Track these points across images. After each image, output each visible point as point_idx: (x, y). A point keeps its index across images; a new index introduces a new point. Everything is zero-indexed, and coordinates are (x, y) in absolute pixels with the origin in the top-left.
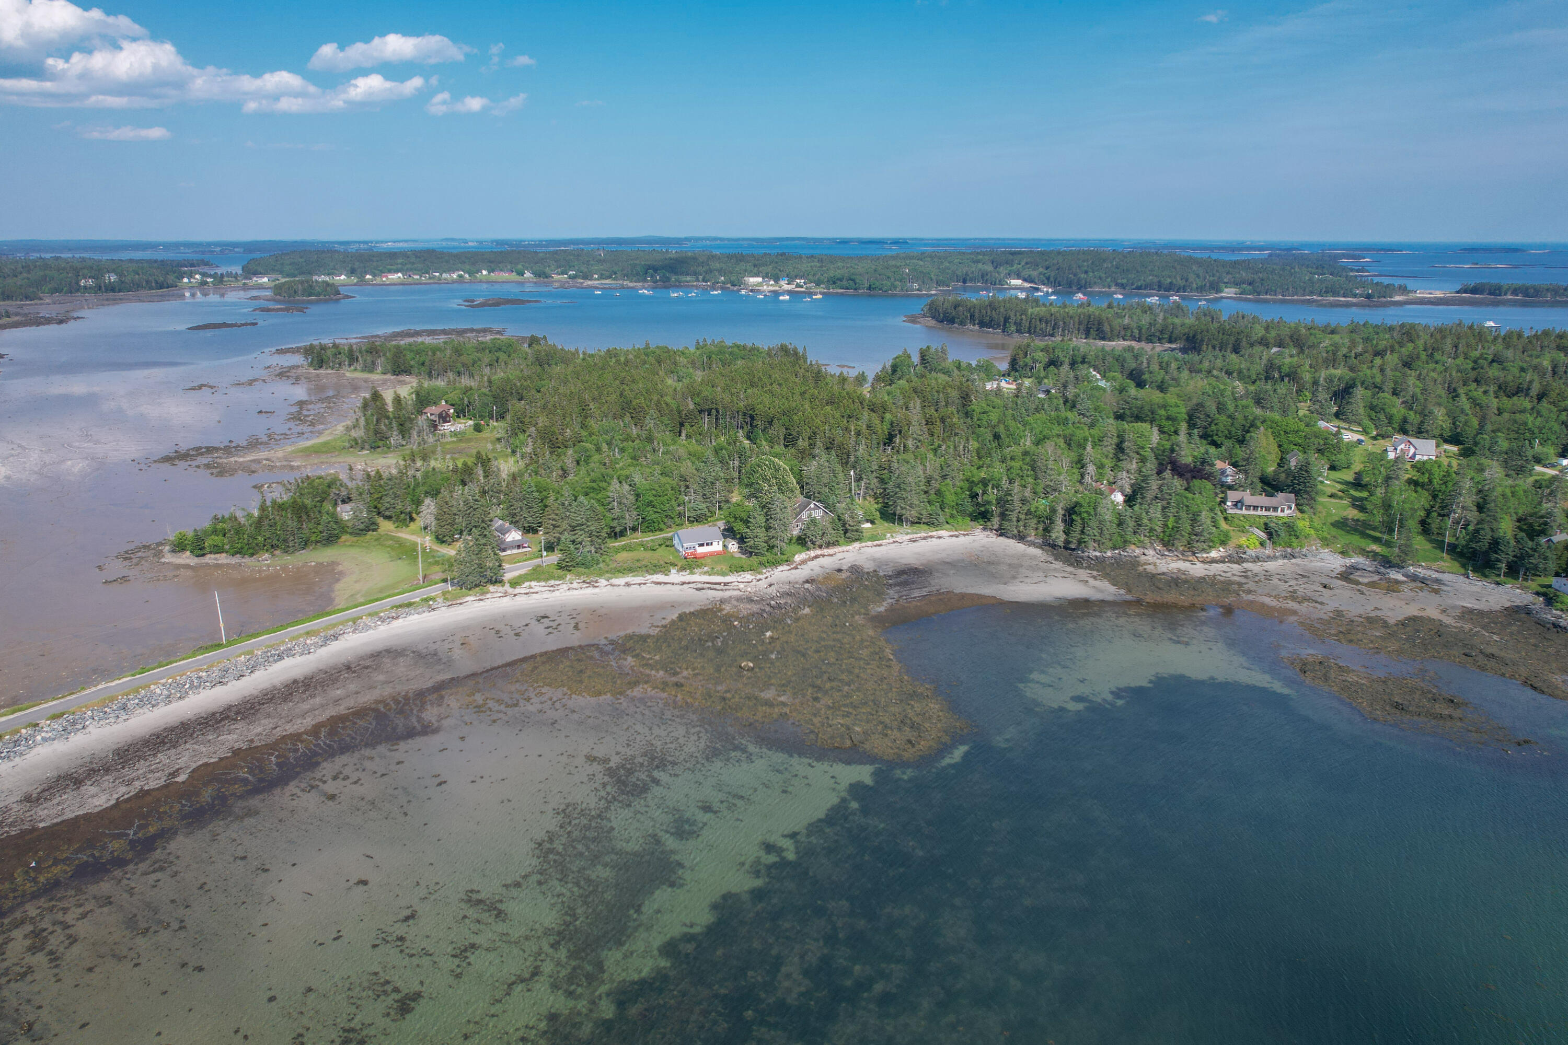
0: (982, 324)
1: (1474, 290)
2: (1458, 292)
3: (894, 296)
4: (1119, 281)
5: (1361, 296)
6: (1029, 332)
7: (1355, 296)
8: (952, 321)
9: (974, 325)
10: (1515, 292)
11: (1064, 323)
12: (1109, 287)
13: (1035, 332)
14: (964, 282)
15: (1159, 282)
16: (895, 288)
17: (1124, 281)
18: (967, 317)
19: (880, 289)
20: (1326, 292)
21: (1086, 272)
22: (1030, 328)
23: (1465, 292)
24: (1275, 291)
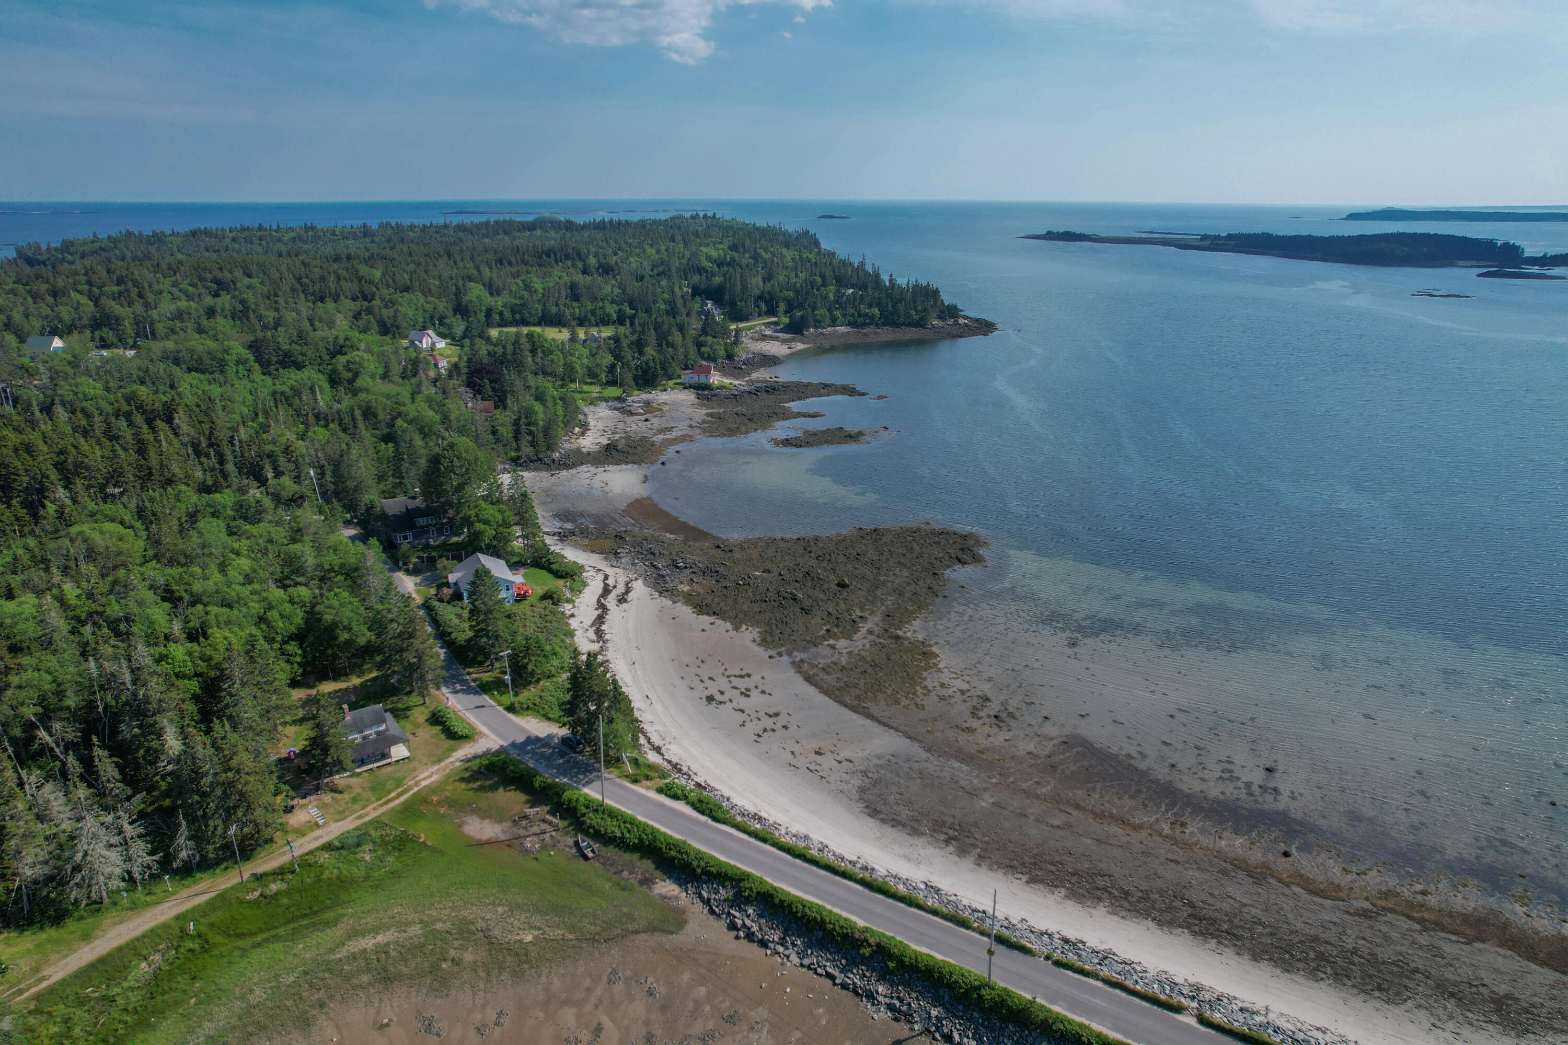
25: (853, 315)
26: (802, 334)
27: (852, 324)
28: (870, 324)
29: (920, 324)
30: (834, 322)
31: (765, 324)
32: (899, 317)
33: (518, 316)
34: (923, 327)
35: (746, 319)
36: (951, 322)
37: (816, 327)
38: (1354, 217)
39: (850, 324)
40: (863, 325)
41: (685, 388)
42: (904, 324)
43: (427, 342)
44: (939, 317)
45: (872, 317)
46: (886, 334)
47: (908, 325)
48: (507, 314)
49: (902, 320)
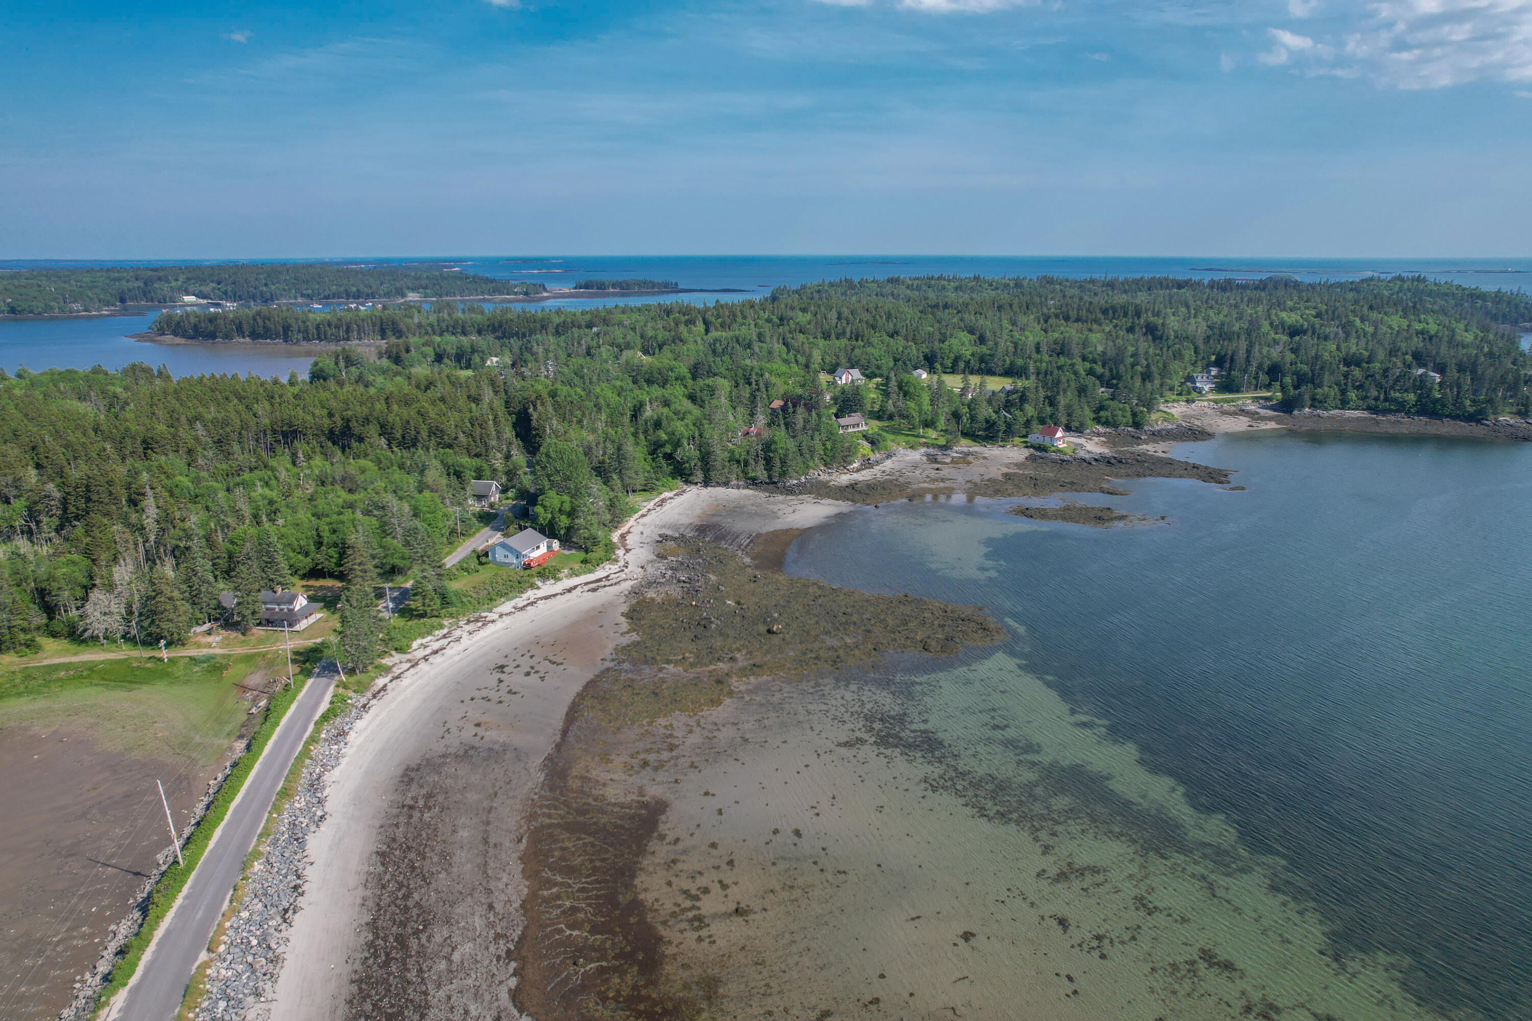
0: (254, 336)
1: (587, 286)
2: (575, 288)
3: (52, 318)
4: (304, 292)
5: (521, 293)
6: (319, 338)
7: (516, 294)
8: (212, 336)
9: (244, 337)
10: (614, 286)
11: (358, 326)
12: (296, 298)
13: (326, 338)
14: (123, 300)
15: (346, 290)
16: (52, 308)
17: (310, 292)
18: (232, 330)
19: (31, 312)
20: (494, 291)
21: (266, 285)
22: (319, 335)
23: (581, 288)
24: (454, 293)
26: (1290, 413)
27: (1371, 409)
28: (1397, 411)
30: (1344, 404)
31: (1252, 398)
33: (983, 366)
34: (1478, 422)
35: (1238, 391)
40: (1387, 412)
41: (1026, 447)
42: (1449, 416)
43: (847, 379)
48: (975, 364)
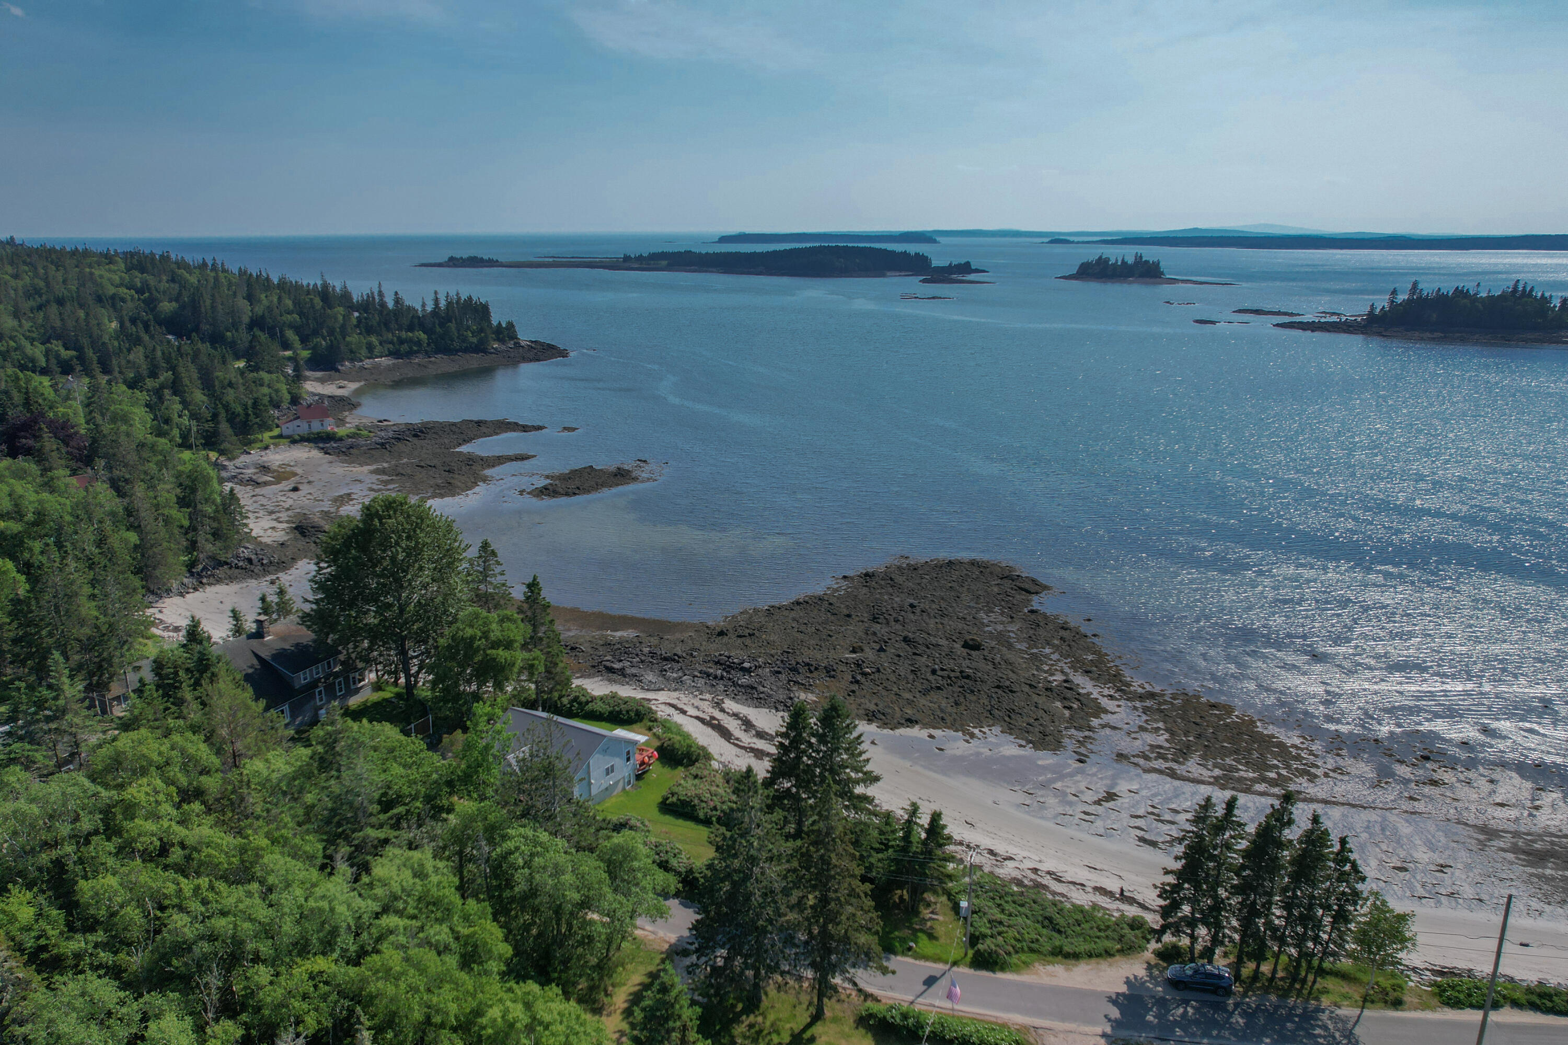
25: (391, 342)
26: (337, 370)
27: (395, 354)
28: (417, 352)
29: (480, 348)
30: (372, 352)
32: (452, 340)
34: (483, 351)
36: (511, 344)
37: (352, 360)
38: (724, 239)
39: (391, 354)
40: (410, 354)
41: (294, 442)
42: (460, 350)
44: (498, 339)
45: (419, 343)
46: (442, 364)
47: (466, 350)
49: (456, 344)
